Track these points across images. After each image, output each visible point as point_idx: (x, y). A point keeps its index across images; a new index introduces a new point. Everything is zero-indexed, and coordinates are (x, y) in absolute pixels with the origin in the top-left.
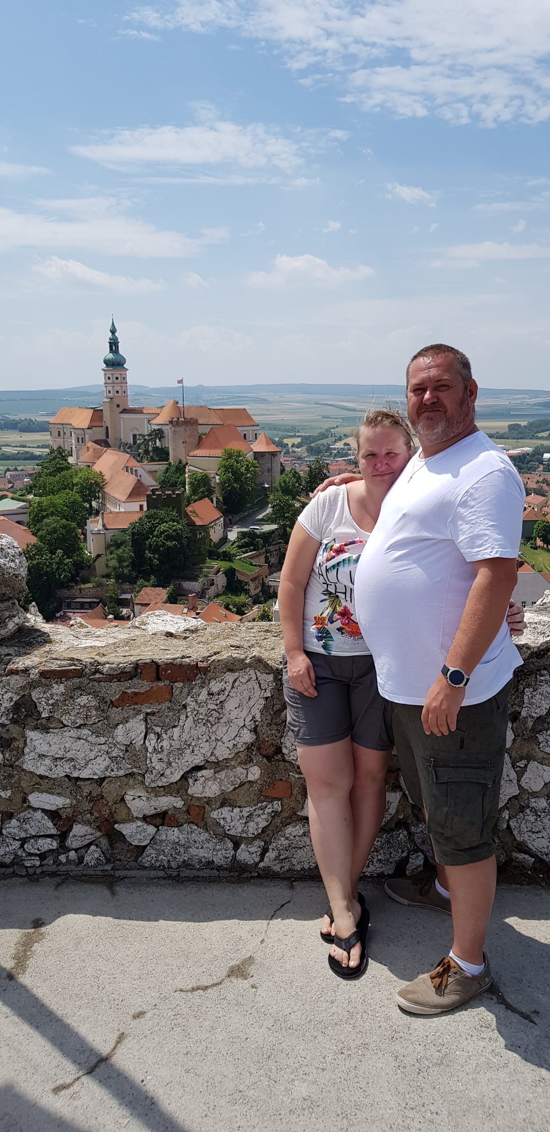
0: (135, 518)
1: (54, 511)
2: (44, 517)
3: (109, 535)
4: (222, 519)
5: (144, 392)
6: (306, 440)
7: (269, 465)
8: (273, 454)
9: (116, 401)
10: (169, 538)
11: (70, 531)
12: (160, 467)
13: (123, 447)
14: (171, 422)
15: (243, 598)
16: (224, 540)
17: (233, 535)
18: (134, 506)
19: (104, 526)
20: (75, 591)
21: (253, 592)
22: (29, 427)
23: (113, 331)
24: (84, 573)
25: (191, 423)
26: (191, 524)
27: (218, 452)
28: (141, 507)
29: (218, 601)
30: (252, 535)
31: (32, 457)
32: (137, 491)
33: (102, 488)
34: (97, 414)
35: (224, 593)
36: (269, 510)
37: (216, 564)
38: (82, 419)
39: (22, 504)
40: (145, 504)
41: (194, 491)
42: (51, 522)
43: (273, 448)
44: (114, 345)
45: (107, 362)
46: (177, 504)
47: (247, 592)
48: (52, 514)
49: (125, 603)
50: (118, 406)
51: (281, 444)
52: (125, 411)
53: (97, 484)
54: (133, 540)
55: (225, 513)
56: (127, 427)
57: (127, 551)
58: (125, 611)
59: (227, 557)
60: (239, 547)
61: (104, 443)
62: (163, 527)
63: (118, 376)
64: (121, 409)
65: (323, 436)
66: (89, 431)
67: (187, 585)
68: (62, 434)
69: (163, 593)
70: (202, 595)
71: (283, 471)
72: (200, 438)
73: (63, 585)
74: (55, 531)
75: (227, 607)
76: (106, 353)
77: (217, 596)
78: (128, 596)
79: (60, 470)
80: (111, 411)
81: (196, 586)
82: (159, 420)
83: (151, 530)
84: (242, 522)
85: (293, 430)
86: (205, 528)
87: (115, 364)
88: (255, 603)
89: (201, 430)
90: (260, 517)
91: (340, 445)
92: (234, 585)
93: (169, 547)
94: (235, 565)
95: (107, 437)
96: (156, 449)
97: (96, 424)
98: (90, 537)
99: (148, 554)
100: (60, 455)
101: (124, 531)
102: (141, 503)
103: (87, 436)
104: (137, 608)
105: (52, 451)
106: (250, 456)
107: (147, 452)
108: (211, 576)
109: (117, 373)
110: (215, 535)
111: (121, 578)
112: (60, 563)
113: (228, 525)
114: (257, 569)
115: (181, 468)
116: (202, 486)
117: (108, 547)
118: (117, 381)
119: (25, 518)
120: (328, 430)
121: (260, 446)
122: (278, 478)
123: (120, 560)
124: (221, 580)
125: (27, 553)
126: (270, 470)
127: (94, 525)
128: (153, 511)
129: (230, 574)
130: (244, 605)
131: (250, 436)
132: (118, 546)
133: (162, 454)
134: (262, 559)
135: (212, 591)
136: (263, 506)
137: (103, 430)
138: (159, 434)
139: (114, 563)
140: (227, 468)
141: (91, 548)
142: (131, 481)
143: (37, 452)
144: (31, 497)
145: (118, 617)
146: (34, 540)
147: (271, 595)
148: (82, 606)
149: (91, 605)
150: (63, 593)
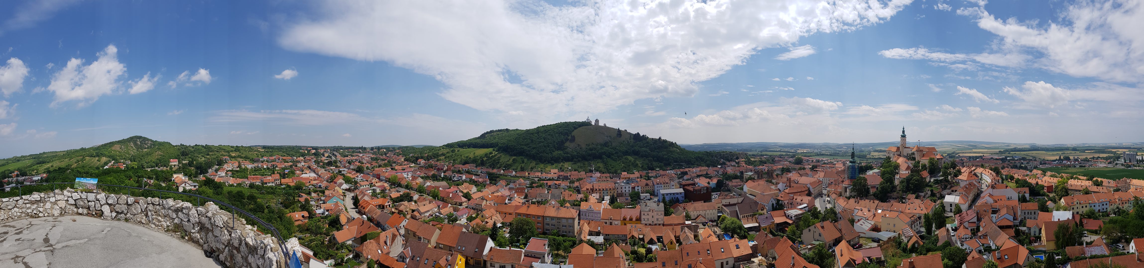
0: (908, 175)
1: (888, 173)
2: (884, 174)
3: (901, 179)
4: (929, 176)
5: (909, 143)
6: (948, 154)
8: (942, 159)
9: (903, 145)
10: (916, 181)
11: (891, 178)
12: (913, 162)
13: (905, 157)
14: (917, 151)
15: (935, 198)
16: (930, 181)
17: (932, 180)
18: (907, 172)
19: (899, 177)
20: (892, 194)
21: (938, 196)
22: (881, 151)
23: (904, 129)
24: (894, 189)
25: (922, 151)
26: (922, 177)
27: (928, 158)
29: (929, 199)
30: (937, 180)
31: (881, 158)
32: (908, 168)
33: (899, 167)
34: (898, 148)
35: (930, 196)
36: (941, 173)
37: (928, 188)
38: (894, 149)
39: (879, 170)
40: (910, 172)
41: (922, 168)
42: (887, 176)
43: (942, 157)
44: (903, 132)
45: (901, 136)
46: (918, 172)
47: (936, 196)
48: (887, 173)
49: (904, 198)
51: (943, 156)
52: (905, 148)
53: (898, 166)
54: (907, 181)
55: (930, 174)
56: (906, 152)
57: (905, 184)
58: (904, 201)
59: (931, 186)
60: (934, 183)
61: (900, 155)
62: (915, 178)
65: (953, 153)
66: (896, 152)
67: (920, 194)
68: (889, 153)
69: (914, 196)
70: (924, 197)
71: (944, 163)
72: (924, 155)
73: (889, 193)
74: (887, 178)
75: (931, 201)
76: (901, 133)
77: (928, 197)
78: (905, 196)
79: (889, 162)
80: (902, 148)
81: (923, 194)
82: (914, 150)
83: (911, 179)
84: (935, 177)
85: (945, 152)
86: (925, 178)
87: (904, 136)
88: (938, 199)
89: (924, 152)
90: (939, 175)
91: (957, 156)
92: (933, 194)
93: (916, 184)
94: (933, 189)
96: (912, 157)
97: (898, 151)
98: (896, 180)
99: (910, 185)
100: (889, 158)
101: (904, 178)
103: (896, 154)
104: (907, 200)
105: (887, 157)
106: (935, 159)
107: (910, 158)
108: (927, 192)
109: (904, 139)
110: (928, 180)
111: (903, 191)
112: (889, 186)
113: (931, 177)
114: (939, 190)
115: (919, 162)
116: (924, 167)
117: (900, 182)
119: (880, 174)
120: (954, 152)
121: (938, 157)
122: (943, 165)
123: (903, 186)
124: (929, 193)
125: (881, 184)
126: (941, 163)
127: (897, 177)
128: (912, 174)
129: (932, 191)
130: (936, 200)
131: (936, 154)
132: (903, 183)
133: (914, 159)
134: (940, 187)
135: (927, 196)
136: (939, 172)
137: (900, 152)
138: (913, 154)
139: (902, 187)
140: (930, 162)
141: (897, 182)
142: (906, 165)
143: (882, 157)
144: (881, 169)
145: (903, 203)
146: (882, 180)
147: (943, 197)
148: (893, 199)
149: (896, 198)
150: (889, 195)
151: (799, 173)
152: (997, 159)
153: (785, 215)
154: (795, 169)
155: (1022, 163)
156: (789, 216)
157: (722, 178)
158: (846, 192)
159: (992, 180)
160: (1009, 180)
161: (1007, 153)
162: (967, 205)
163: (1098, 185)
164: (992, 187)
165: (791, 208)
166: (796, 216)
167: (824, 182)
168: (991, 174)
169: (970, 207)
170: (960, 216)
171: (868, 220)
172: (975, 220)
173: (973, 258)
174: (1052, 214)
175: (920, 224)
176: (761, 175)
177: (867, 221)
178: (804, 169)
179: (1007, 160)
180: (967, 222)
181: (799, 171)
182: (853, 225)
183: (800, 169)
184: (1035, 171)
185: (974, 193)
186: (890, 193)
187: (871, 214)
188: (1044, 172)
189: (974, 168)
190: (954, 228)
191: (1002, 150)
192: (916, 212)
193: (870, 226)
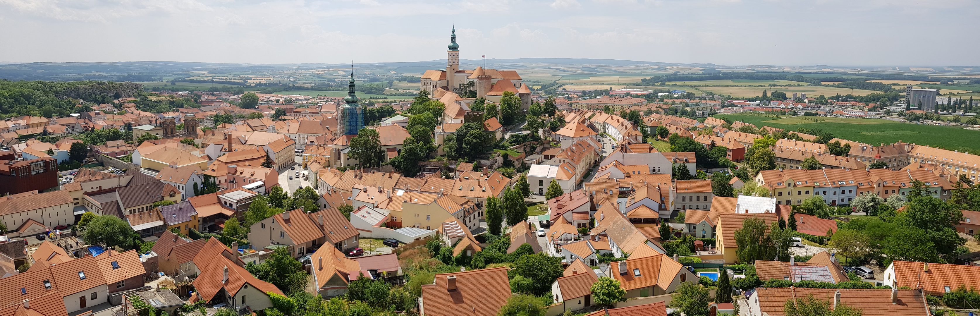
0: (459, 127)
1: (422, 123)
2: (415, 125)
3: (445, 135)
4: (502, 128)
5: (466, 63)
6: (544, 87)
7: (526, 100)
8: (528, 94)
9: (453, 67)
10: (475, 138)
11: (426, 132)
12: (472, 101)
13: (455, 90)
14: (478, 78)
15: (511, 170)
16: (503, 139)
17: (507, 137)
18: (459, 121)
19: (443, 130)
20: (427, 163)
21: (517, 166)
22: (412, 80)
23: (453, 32)
24: (432, 154)
25: (488, 78)
26: (487, 130)
27: (501, 93)
28: (462, 121)
29: (499, 171)
30: (517, 137)
31: (412, 95)
32: (461, 112)
33: (443, 111)
34: (444, 73)
35: (502, 167)
36: (526, 123)
37: (498, 151)
38: (436, 76)
39: (405, 118)
40: (464, 120)
41: (488, 113)
42: (420, 128)
43: (528, 91)
44: (453, 38)
45: (450, 47)
46: (479, 120)
47: (514, 166)
48: (419, 123)
49: (451, 170)
50: (454, 69)
51: (532, 90)
52: (457, 72)
53: (441, 109)
54: (457, 138)
55: (504, 125)
56: (458, 80)
57: (454, 143)
58: (451, 174)
59: (504, 148)
60: (510, 143)
61: (446, 88)
62: (472, 132)
63: (455, 54)
64: (455, 71)
65: (553, 85)
66: (439, 82)
67: (483, 162)
68: (426, 84)
69: (471, 166)
70: (490, 167)
71: (532, 103)
72: (492, 86)
73: (421, 159)
74: (419, 132)
75: (503, 174)
76: (450, 43)
77: (498, 168)
78: (453, 167)
79: (424, 101)
80: (451, 72)
81: (488, 162)
82: (472, 77)
83: (466, 134)
84: (512, 130)
85: (537, 82)
86: (493, 132)
87: (454, 48)
88: (518, 172)
89: (493, 81)
90: (522, 127)
91: (560, 89)
92: (507, 163)
93: (475, 143)
94: (508, 152)
95: (448, 85)
96: (470, 91)
97: (443, 79)
98: (436, 135)
99: (464, 146)
100: (425, 94)
101: (453, 133)
102: (462, 119)
103: (438, 84)
104: (457, 173)
105: (421, 92)
106: (517, 95)
107: (466, 93)
108: (496, 158)
109: (454, 53)
110: (498, 136)
111: (450, 157)
112: (421, 148)
113: (504, 132)
114: (519, 154)
115: (482, 101)
116: (493, 111)
117: (444, 141)
118: (453, 57)
119: (406, 125)
120: (555, 82)
121: (522, 90)
122: (530, 107)
123: (450, 148)
124: (501, 160)
125: (406, 143)
126: (527, 103)
127: (438, 130)
128: (467, 124)
129: (505, 156)
130: (512, 173)
131: (518, 85)
132: (450, 141)
133: (473, 94)
134: (522, 149)
135: (496, 166)
136: (523, 121)
137: (446, 82)
138: (472, 84)
139: (447, 149)
140: (505, 102)
141: (437, 141)
142: (457, 108)
143: (415, 92)
144: (409, 114)
145: (448, 177)
146: (409, 136)
147: (526, 168)
148: (430, 170)
149: (435, 170)
150: (422, 163)
151: (248, 124)
152: (638, 96)
153: (219, 201)
154: (242, 117)
155: (687, 105)
156: (226, 203)
157: (83, 139)
158: (339, 158)
159: (624, 137)
160: (659, 137)
161: (659, 84)
162: (572, 183)
163: (840, 154)
164: (622, 149)
165: (233, 189)
166: (240, 201)
167: (297, 142)
168: (622, 124)
169: (579, 186)
170: (557, 201)
171: (377, 207)
172: (587, 208)
173: (575, 272)
174: (737, 201)
175: (479, 216)
176: (172, 130)
177: (376, 209)
178: (260, 116)
179: (657, 97)
180: (570, 212)
181: (250, 122)
182: (348, 217)
183: (253, 117)
184: (710, 121)
185: (588, 161)
186: (424, 161)
187: (384, 197)
188: (728, 122)
189: (589, 114)
190: (544, 222)
191: (648, 78)
192: (472, 194)
193: (381, 218)
